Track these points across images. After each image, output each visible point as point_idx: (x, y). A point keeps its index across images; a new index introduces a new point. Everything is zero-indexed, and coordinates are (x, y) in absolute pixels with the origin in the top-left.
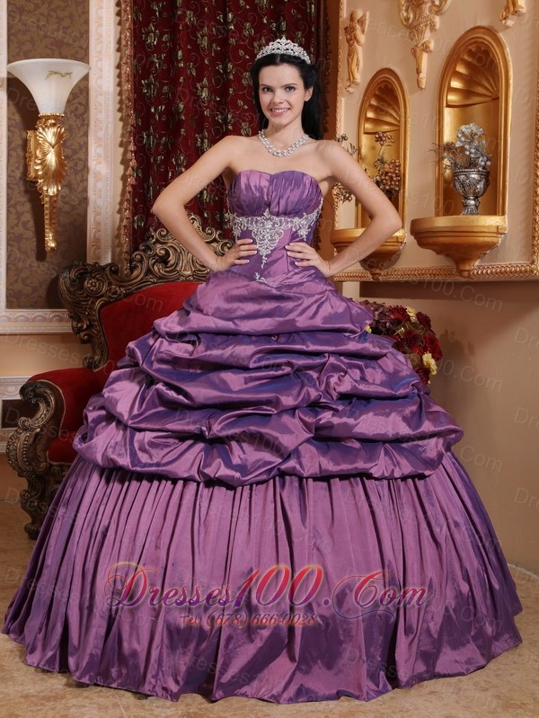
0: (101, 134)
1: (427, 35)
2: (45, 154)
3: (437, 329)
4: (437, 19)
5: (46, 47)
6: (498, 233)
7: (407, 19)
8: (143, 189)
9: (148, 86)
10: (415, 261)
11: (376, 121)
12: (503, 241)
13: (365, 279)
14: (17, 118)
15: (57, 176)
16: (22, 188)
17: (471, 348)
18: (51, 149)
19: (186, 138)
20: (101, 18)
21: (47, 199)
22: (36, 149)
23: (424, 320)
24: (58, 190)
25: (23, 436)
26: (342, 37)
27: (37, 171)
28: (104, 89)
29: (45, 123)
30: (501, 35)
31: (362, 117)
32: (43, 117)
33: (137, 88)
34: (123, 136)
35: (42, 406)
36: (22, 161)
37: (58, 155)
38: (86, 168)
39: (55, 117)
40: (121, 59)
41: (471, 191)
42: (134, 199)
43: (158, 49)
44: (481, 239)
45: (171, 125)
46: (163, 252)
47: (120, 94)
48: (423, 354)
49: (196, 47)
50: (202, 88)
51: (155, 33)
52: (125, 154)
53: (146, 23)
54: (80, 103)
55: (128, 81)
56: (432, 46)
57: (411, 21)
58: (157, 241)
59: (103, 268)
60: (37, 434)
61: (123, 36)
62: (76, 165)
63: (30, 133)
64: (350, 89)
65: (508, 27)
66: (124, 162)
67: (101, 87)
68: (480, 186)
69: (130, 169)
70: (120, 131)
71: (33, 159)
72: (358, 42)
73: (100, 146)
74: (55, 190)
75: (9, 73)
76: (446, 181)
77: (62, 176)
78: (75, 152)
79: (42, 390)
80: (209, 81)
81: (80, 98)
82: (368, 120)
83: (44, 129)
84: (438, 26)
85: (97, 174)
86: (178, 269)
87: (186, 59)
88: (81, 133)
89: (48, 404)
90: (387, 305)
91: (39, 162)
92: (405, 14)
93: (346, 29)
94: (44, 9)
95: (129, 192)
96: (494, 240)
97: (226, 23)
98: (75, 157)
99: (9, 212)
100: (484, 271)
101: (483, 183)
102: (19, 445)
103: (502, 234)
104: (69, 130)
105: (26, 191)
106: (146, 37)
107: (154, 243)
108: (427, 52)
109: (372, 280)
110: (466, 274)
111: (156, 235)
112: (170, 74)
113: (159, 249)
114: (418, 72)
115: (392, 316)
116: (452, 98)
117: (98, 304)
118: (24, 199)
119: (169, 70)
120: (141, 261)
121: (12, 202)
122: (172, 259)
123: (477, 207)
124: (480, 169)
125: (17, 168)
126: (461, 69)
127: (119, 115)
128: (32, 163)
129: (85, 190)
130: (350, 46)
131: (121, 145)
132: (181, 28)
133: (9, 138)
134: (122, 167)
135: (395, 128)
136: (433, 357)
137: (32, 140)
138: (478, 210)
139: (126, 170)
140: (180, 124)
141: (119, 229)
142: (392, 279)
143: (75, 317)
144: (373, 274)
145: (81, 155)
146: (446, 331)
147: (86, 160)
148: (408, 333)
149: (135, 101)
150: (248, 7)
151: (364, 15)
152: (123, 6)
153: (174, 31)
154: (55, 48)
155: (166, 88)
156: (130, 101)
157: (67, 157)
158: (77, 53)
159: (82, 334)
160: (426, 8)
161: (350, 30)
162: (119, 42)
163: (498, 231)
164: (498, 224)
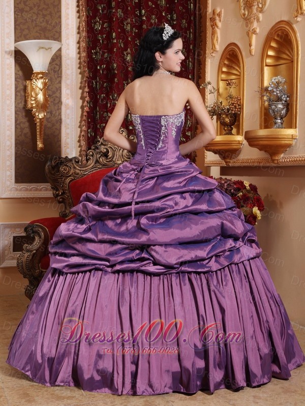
0: (69, 82)
1: (255, 24)
2: (37, 95)
3: (262, 193)
4: (261, 15)
5: (37, 32)
6: (292, 138)
7: (244, 15)
8: (94, 114)
9: (96, 53)
10: (249, 155)
11: (228, 73)
12: (296, 143)
13: (222, 165)
14: (20, 73)
15: (43, 107)
16: (24, 114)
17: (281, 204)
18: (40, 91)
19: (118, 84)
20: (68, 15)
21: (38, 120)
22: (31, 91)
23: (253, 188)
24: (44, 115)
25: (26, 255)
26: (208, 23)
27: (32, 104)
28: (70, 56)
29: (36, 76)
30: (295, 26)
31: (220, 71)
32: (35, 73)
33: (89, 55)
34: (81, 83)
35: (37, 238)
36: (24, 98)
37: (44, 95)
38: (60, 102)
39: (42, 73)
40: (80, 38)
41: (278, 115)
42: (88, 119)
43: (101, 32)
44: (283, 142)
45: (109, 76)
46: (105, 150)
47: (80, 58)
48: (253, 207)
49: (124, 30)
50: (127, 54)
51: (99, 23)
52: (83, 93)
53: (94, 17)
54: (56, 64)
55: (84, 51)
56: (258, 31)
57: (246, 16)
58: (102, 144)
59: (71, 160)
60: (34, 254)
61: (81, 25)
62: (54, 100)
63: (28, 82)
64: (213, 55)
65: (298, 22)
66: (82, 98)
67: (68, 55)
68: (283, 112)
69: (86, 102)
70: (80, 81)
71: (30, 97)
72: (217, 27)
73: (68, 89)
74: (43, 115)
75: (15, 47)
76: (266, 109)
77: (47, 107)
78: (54, 93)
79: (37, 229)
80: (131, 50)
81: (56, 61)
82: (223, 72)
83: (36, 80)
84: (261, 19)
85: (67, 105)
86: (114, 160)
87: (118, 38)
88: (57, 81)
89: (40, 237)
90: (233, 180)
91: (33, 99)
92: (243, 12)
93: (211, 19)
94: (35, 10)
95: (85, 116)
96: (291, 142)
97: (141, 16)
98: (54, 95)
99: (16, 128)
100: (286, 160)
101: (285, 110)
102: (24, 259)
103: (295, 139)
104: (51, 80)
105: (26, 116)
106: (94, 25)
107: (100, 145)
108: (255, 34)
109: (225, 165)
110: (276, 162)
111: (101, 140)
112: (108, 46)
113: (103, 149)
114: (250, 45)
115: (235, 186)
116: (269, 61)
117: (68, 180)
118: (24, 120)
119: (108, 43)
120: (92, 156)
121: (18, 122)
122: (110, 154)
123: (282, 124)
124: (283, 102)
125: (21, 102)
126: (273, 44)
127: (79, 71)
128: (29, 99)
129: (60, 114)
130: (213, 29)
131: (80, 88)
132: (114, 19)
133: (16, 85)
134: (81, 101)
135: (238, 77)
136: (259, 209)
137: (29, 86)
138: (282, 126)
139: (83, 103)
140: (114, 76)
141: (80, 137)
142: (236, 165)
143: (55, 188)
144: (226, 162)
145: (57, 94)
146: (268, 195)
147: (60, 97)
148: (244, 195)
149: (88, 62)
150: (154, 6)
151: (221, 11)
152: (81, 7)
153: (110, 21)
154: (41, 32)
155: (106, 54)
156: (85, 63)
157: (49, 96)
158: (54, 35)
159: (59, 198)
160: (255, 8)
161: (213, 20)
162: (79, 28)
163: (293, 138)
164: (292, 133)
